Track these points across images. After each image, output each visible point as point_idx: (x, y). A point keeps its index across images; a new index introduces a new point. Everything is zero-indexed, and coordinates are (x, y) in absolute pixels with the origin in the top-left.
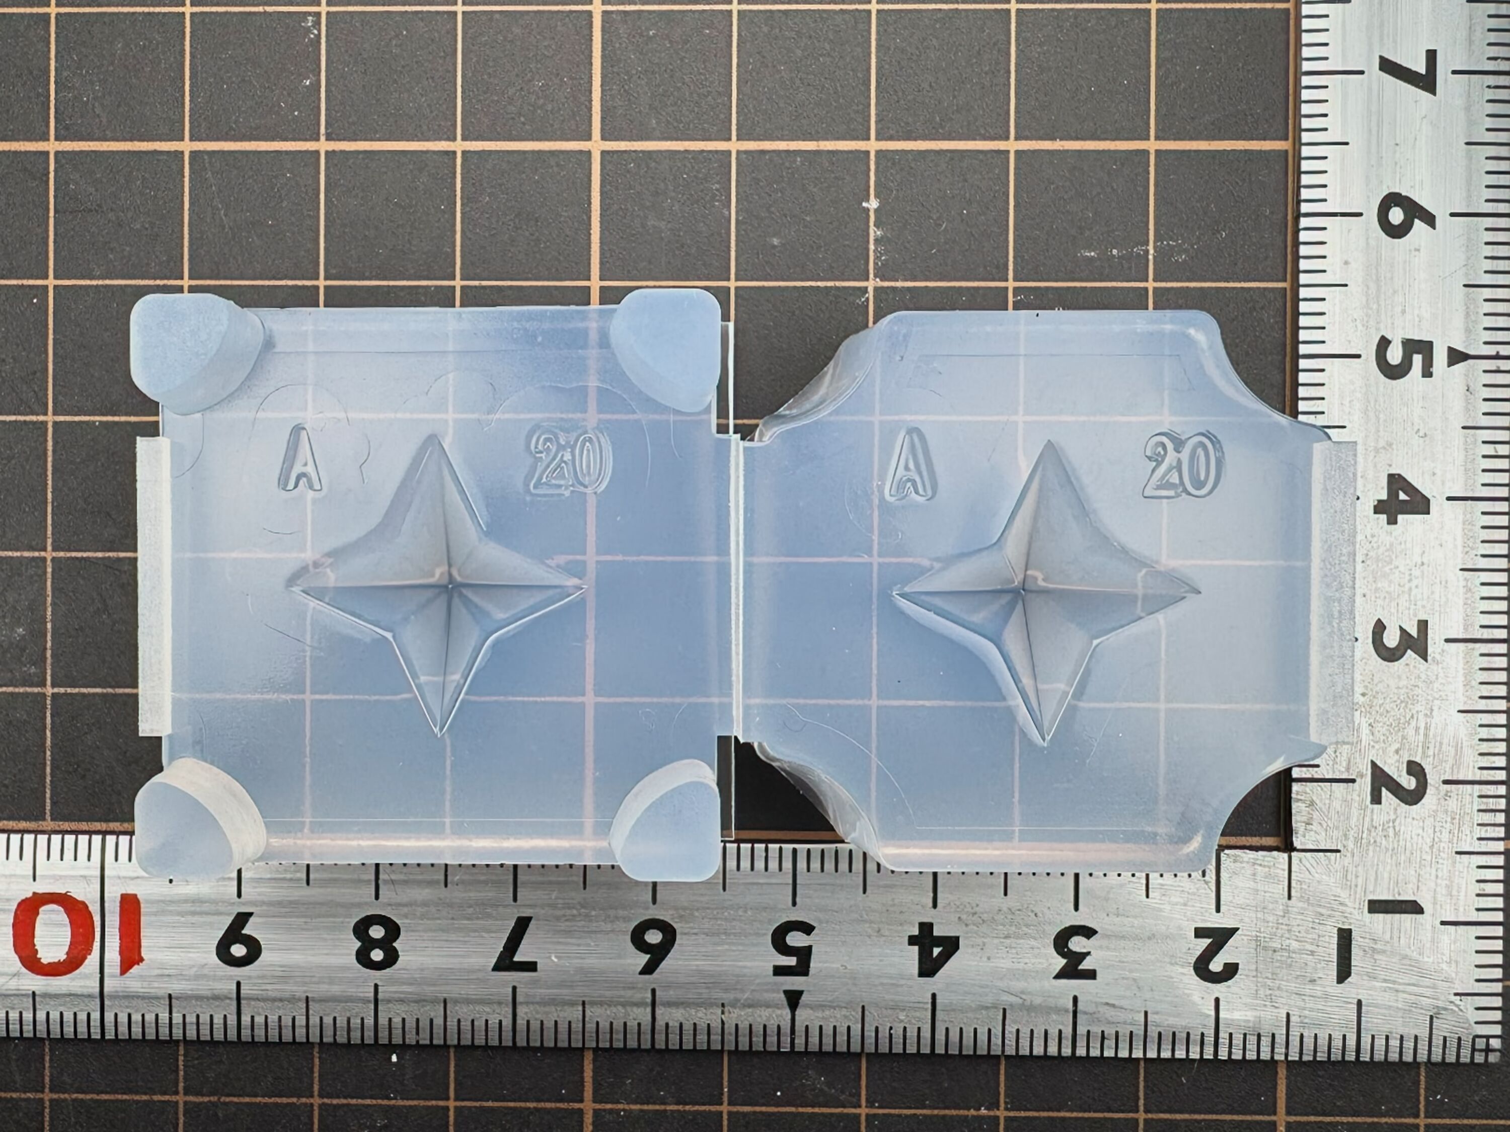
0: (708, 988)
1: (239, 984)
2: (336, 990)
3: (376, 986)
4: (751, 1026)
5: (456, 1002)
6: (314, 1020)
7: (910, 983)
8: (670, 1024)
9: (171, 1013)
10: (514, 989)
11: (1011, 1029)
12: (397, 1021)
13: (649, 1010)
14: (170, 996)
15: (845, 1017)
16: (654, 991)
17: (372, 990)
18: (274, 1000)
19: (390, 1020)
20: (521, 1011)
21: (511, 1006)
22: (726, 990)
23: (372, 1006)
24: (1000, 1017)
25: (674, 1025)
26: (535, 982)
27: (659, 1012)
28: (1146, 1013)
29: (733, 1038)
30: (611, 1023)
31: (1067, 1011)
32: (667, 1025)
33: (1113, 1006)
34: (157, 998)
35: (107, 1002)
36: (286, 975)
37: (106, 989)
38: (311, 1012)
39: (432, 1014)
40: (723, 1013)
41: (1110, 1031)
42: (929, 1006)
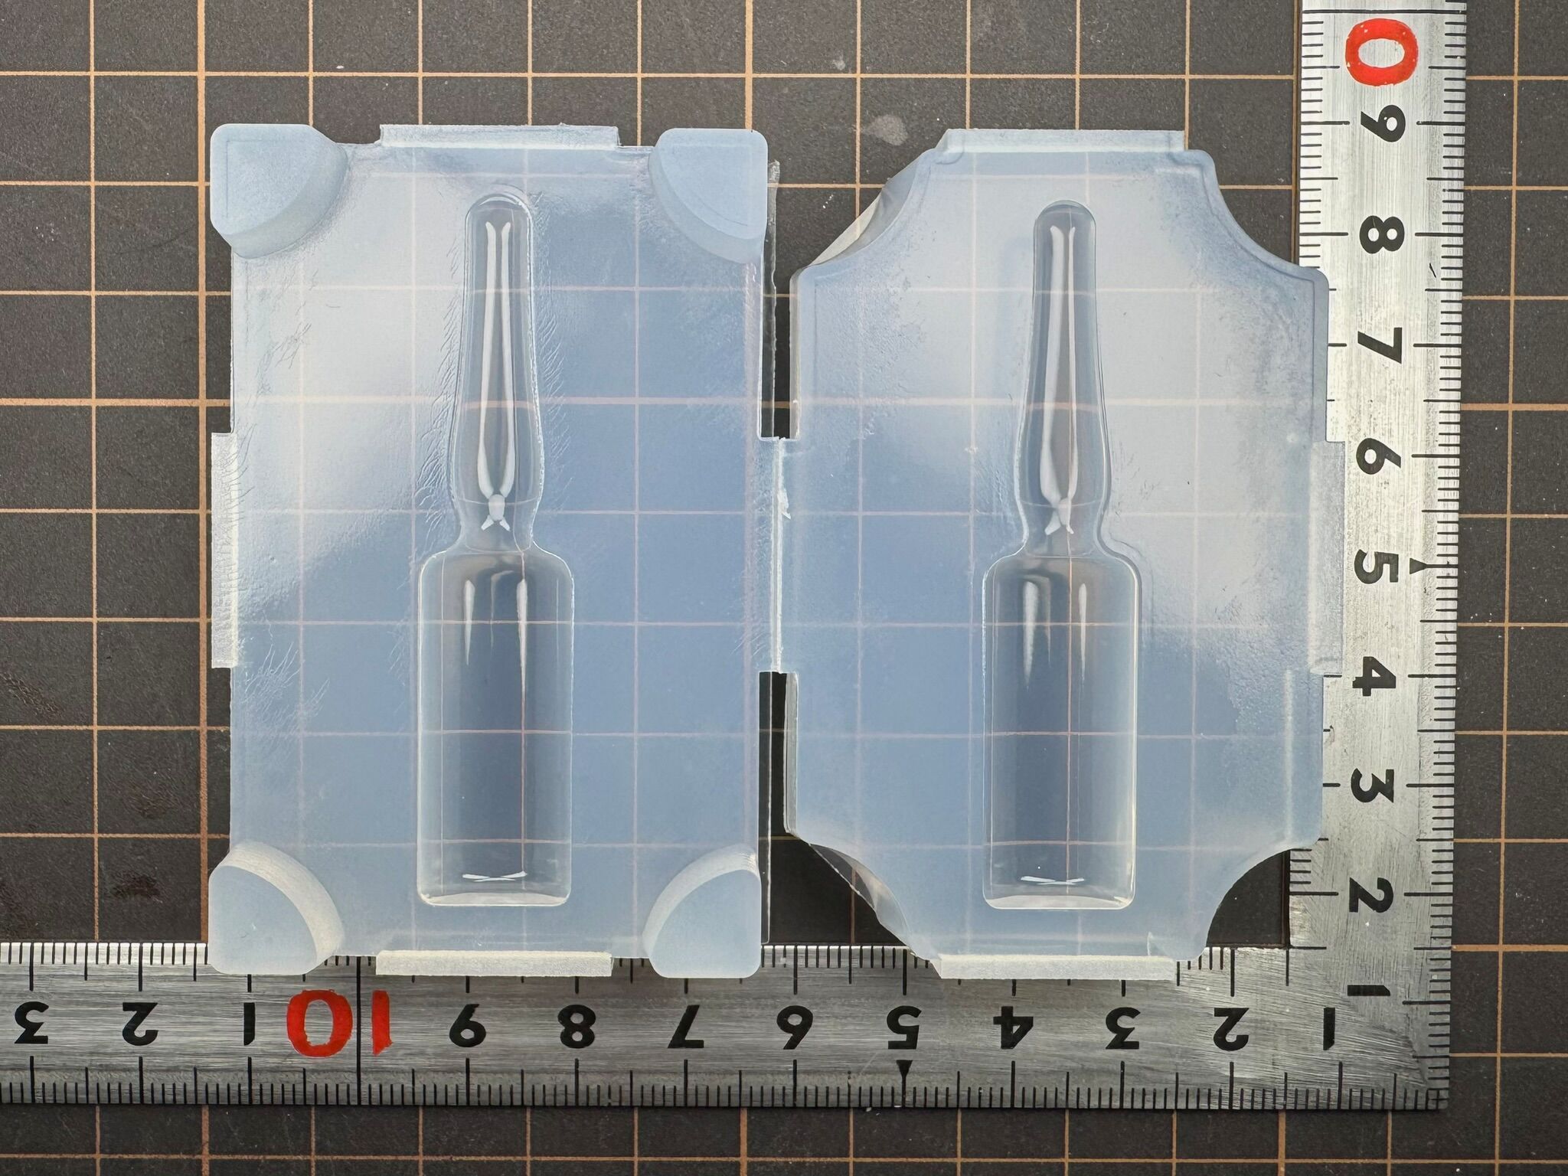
0: (836, 1059)
1: (468, 1061)
2: (546, 1064)
3: (577, 1062)
4: (871, 1088)
5: (640, 1072)
6: (528, 1088)
7: (994, 1053)
8: (809, 1087)
9: (413, 1084)
10: (686, 1062)
11: (1073, 1088)
12: (593, 1087)
13: (791, 1076)
14: (413, 1071)
15: (944, 1080)
16: (795, 1062)
17: (574, 1064)
18: (495, 1073)
19: (588, 1088)
20: (690, 1078)
21: (683, 1075)
22: (851, 1061)
23: (573, 1076)
24: (1064, 1079)
25: (811, 1088)
26: (701, 1056)
27: (800, 1078)
28: (1177, 1074)
29: (857, 1098)
30: (762, 1088)
31: (1116, 1074)
32: (806, 1088)
33: (1152, 1069)
34: (403, 1072)
35: (363, 1076)
36: (507, 1053)
37: (362, 1066)
38: (525, 1081)
39: (622, 1082)
40: (849, 1078)
41: (1150, 1088)
42: (1010, 1071)
